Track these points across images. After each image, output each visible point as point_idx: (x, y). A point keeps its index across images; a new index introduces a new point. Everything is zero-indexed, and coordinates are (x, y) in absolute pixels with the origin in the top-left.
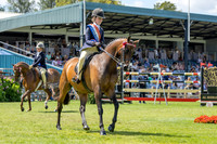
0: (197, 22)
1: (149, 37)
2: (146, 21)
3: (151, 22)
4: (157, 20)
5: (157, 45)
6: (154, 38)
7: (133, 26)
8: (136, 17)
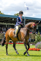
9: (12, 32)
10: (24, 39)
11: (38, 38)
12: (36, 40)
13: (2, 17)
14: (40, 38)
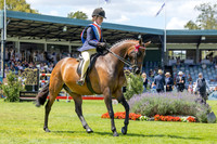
0: (105, 30)
1: (63, 43)
2: (61, 28)
3: (65, 29)
4: (70, 28)
5: (70, 50)
6: (68, 43)
7: (49, 32)
8: (52, 24)
9: (71, 68)
10: (108, 89)
11: (136, 82)
12: (130, 88)
13: (34, 22)
14: (139, 82)
